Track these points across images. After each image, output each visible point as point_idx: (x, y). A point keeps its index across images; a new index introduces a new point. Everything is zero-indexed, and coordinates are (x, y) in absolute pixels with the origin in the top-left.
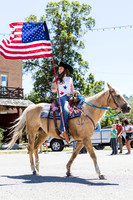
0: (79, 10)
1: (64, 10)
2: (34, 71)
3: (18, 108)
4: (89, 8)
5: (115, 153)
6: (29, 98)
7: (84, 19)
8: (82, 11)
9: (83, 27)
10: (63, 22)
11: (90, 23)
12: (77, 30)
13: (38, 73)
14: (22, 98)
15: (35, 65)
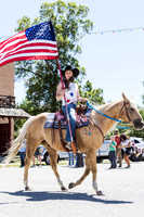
0: (76, 11)
1: (59, 12)
2: (27, 78)
3: (9, 117)
4: (87, 10)
5: (113, 166)
6: (22, 107)
7: (81, 22)
8: (79, 13)
9: (80, 30)
10: (58, 25)
11: (88, 26)
12: (73, 33)
13: (31, 80)
14: (14, 107)
15: (28, 71)
